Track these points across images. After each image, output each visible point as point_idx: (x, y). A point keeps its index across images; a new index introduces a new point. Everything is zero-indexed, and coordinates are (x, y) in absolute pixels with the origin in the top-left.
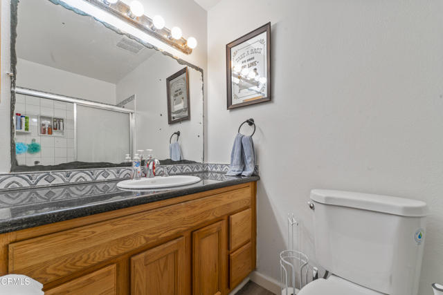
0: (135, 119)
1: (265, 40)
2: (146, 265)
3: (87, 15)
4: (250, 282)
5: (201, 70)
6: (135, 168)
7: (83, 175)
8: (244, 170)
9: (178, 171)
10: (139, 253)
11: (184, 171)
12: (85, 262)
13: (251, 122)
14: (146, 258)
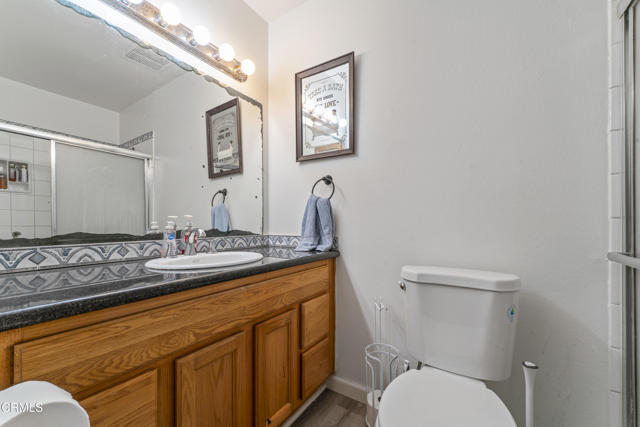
0: (154, 167)
1: (348, 74)
2: (196, 370)
3: (93, 17)
4: (327, 390)
5: (260, 106)
6: (168, 241)
7: (89, 252)
8: (319, 243)
9: (228, 246)
10: (187, 354)
11: (236, 246)
12: (117, 368)
13: (328, 180)
14: (196, 360)
